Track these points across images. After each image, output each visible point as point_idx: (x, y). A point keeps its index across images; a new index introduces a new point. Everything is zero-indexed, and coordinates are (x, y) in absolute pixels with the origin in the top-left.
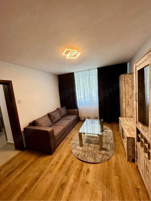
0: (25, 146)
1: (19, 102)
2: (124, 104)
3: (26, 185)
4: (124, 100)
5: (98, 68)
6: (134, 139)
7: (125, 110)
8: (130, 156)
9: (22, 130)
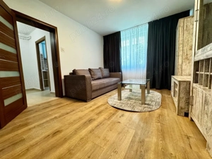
0: (64, 94)
1: (62, 50)
2: (180, 58)
3: (56, 115)
4: (181, 53)
5: (149, 23)
6: (190, 82)
7: (182, 65)
8: (182, 108)
9: (63, 78)
